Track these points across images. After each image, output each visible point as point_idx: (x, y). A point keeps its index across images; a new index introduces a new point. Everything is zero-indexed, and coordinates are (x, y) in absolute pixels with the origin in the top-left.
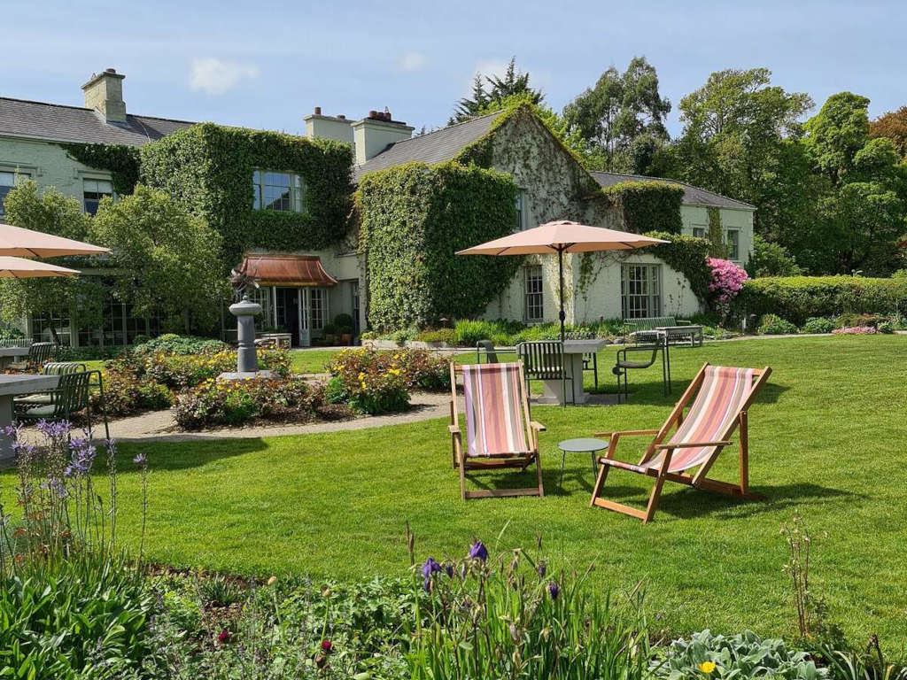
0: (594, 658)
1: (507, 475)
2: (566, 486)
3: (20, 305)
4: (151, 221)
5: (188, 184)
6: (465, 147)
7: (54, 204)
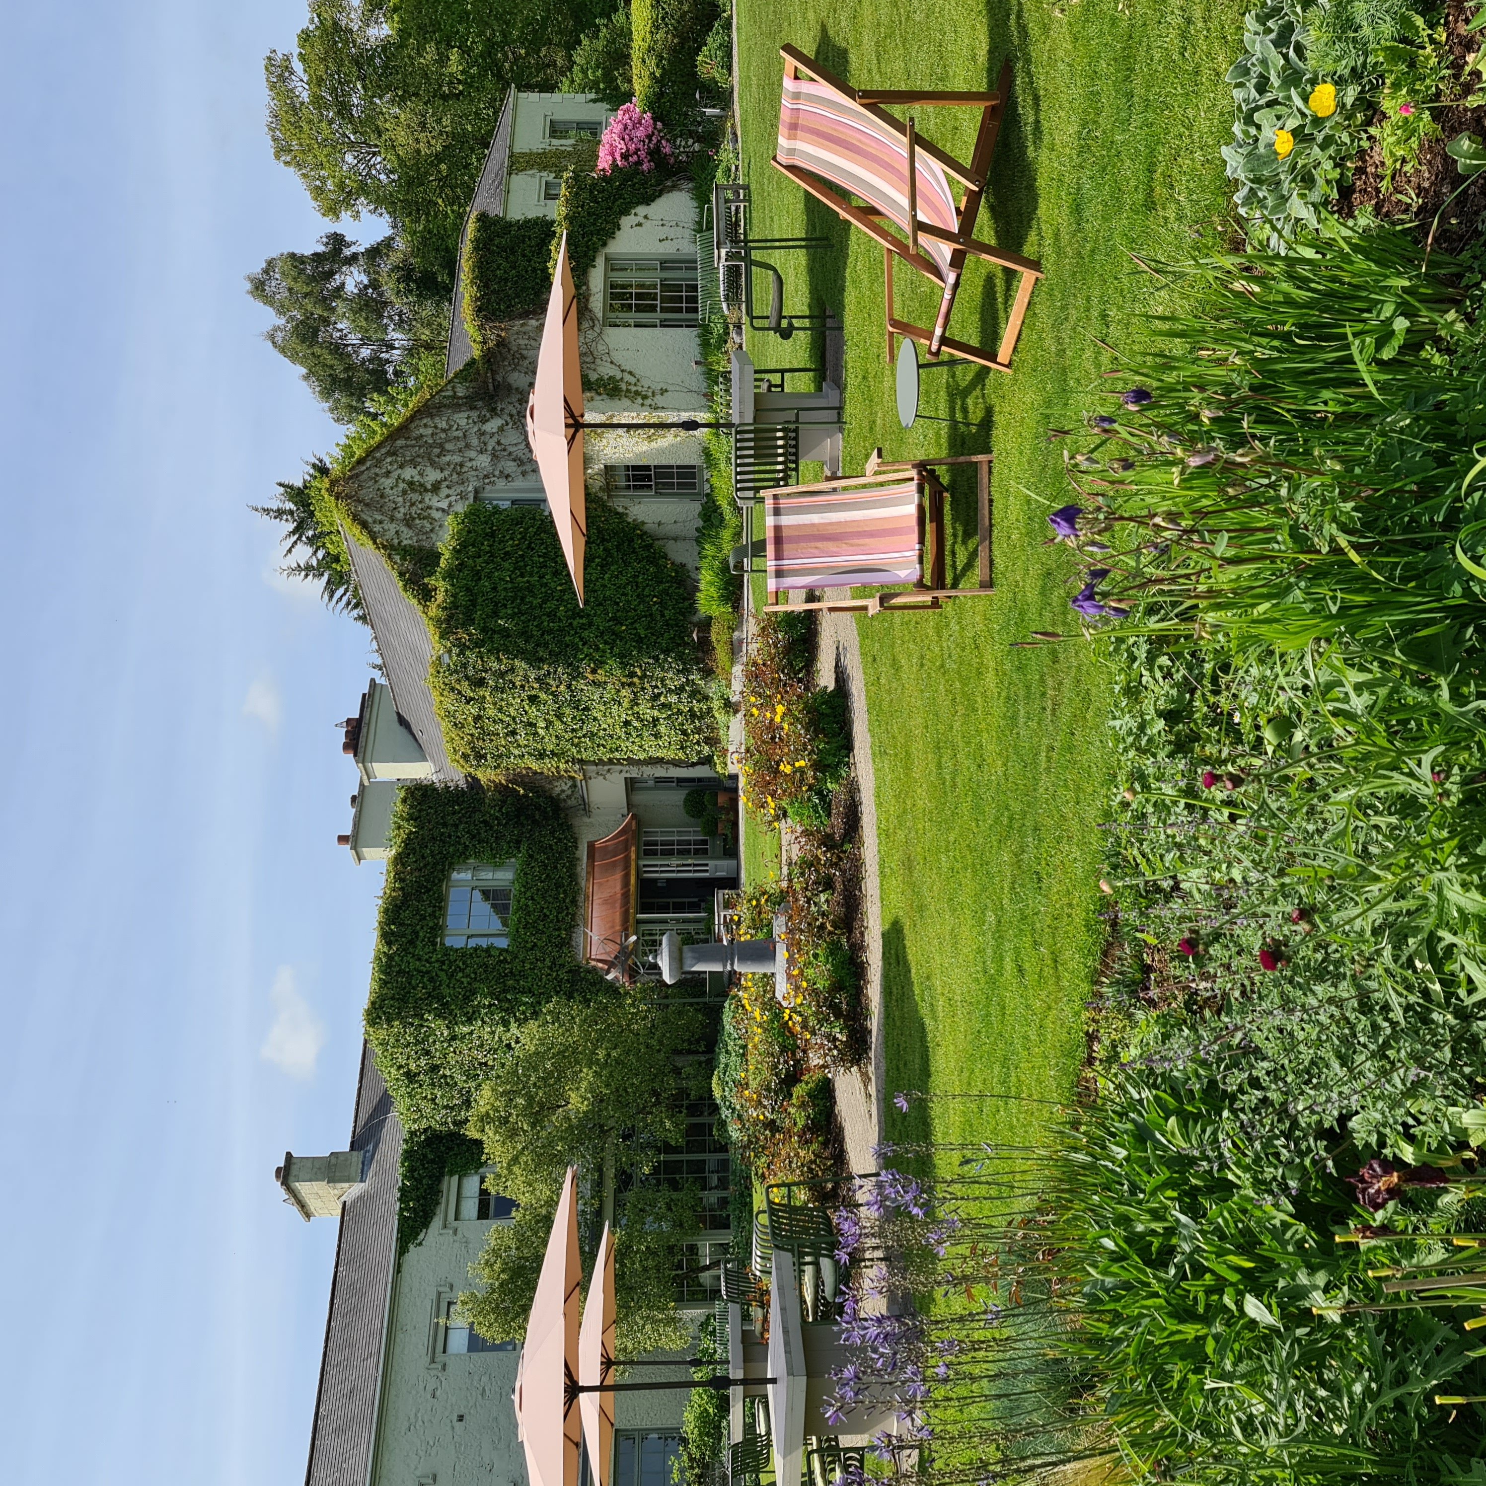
0: (1256, 339)
1: (955, 519)
2: (976, 415)
3: (661, 1320)
4: (526, 1111)
5: (465, 1052)
6: (403, 593)
7: (497, 1267)
